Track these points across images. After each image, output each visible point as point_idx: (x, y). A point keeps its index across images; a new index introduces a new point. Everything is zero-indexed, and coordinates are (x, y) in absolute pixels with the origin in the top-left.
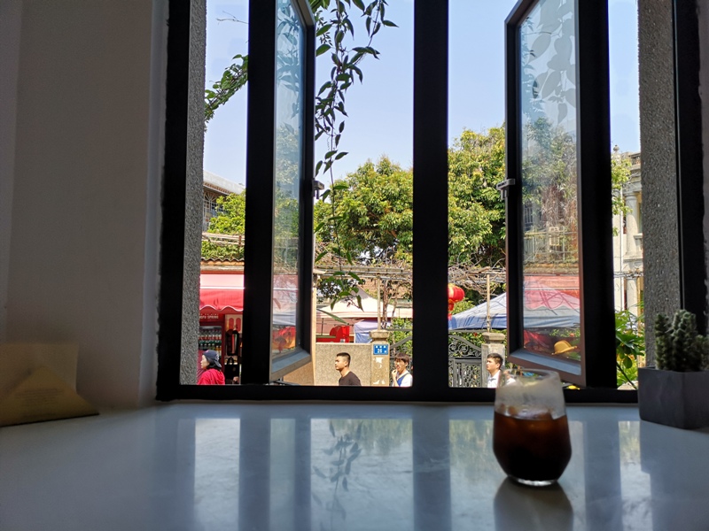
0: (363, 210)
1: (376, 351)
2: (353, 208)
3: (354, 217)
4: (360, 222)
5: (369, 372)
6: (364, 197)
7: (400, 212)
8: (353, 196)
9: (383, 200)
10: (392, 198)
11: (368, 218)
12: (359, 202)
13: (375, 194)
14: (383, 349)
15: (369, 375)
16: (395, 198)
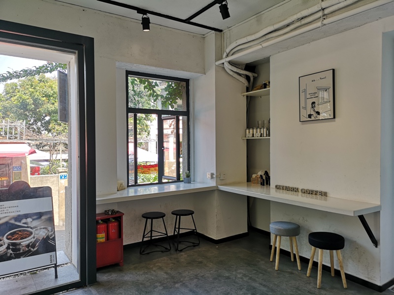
0: (30, 101)
1: (61, 177)
2: (23, 100)
3: (24, 105)
4: (28, 108)
5: (58, 187)
6: (31, 94)
7: (53, 104)
8: (23, 92)
9: (43, 97)
10: (48, 96)
11: (33, 106)
12: (28, 97)
13: (38, 93)
14: (65, 177)
15: (58, 188)
16: (50, 96)
